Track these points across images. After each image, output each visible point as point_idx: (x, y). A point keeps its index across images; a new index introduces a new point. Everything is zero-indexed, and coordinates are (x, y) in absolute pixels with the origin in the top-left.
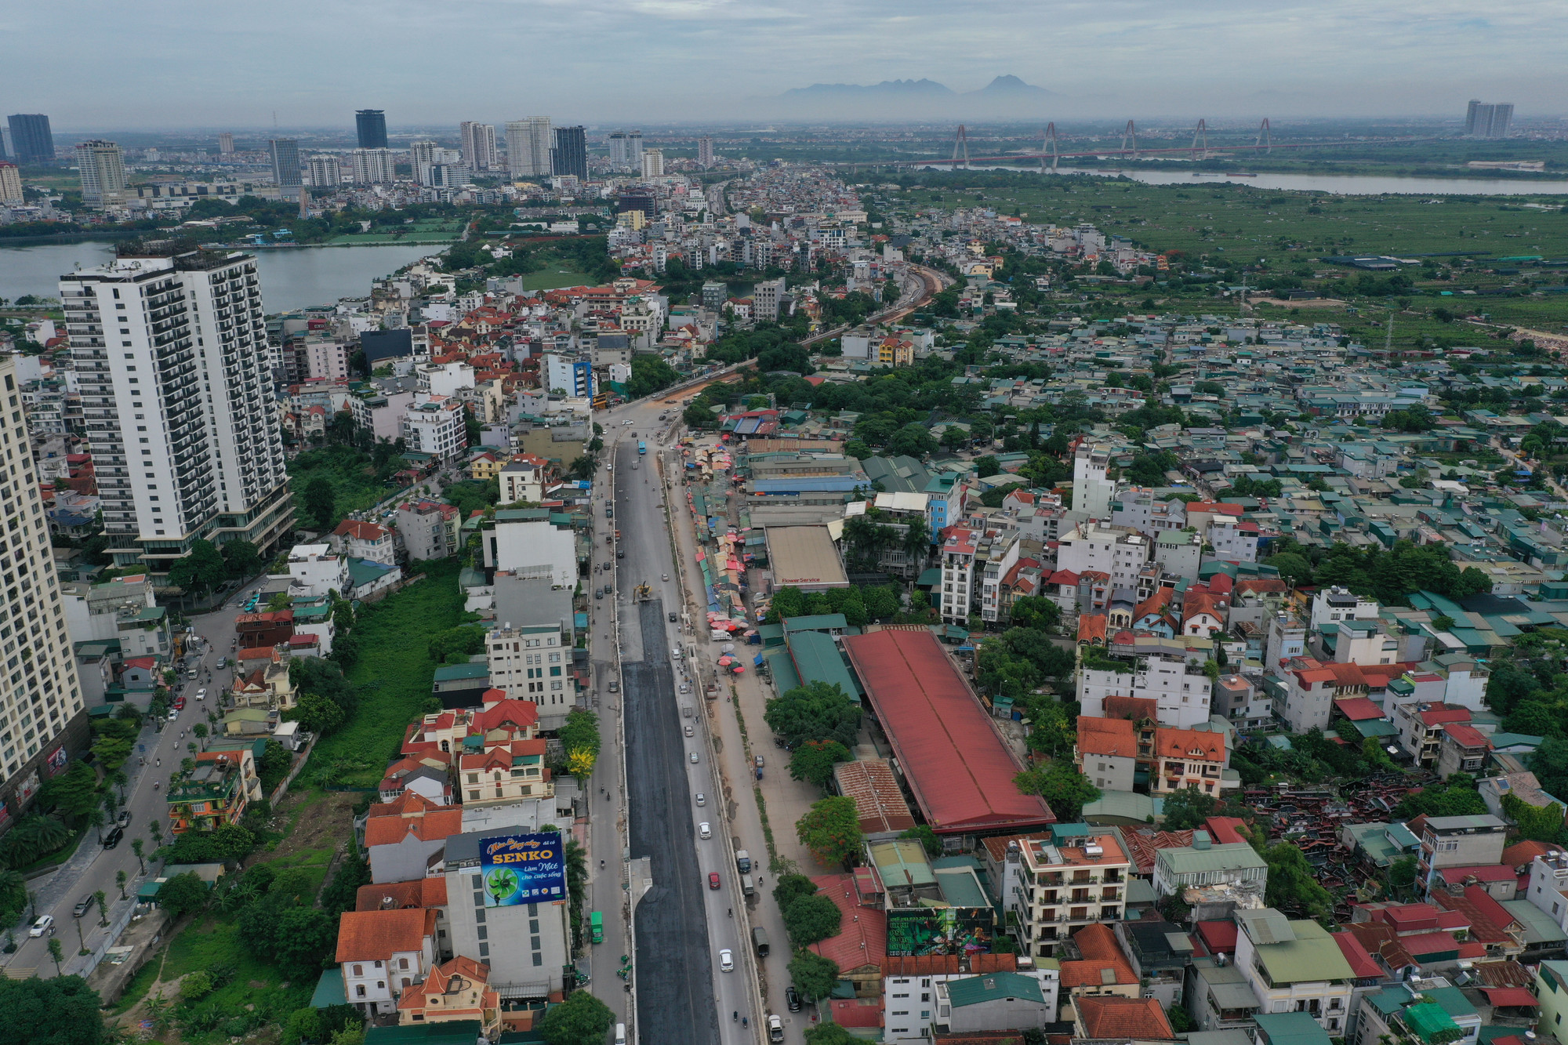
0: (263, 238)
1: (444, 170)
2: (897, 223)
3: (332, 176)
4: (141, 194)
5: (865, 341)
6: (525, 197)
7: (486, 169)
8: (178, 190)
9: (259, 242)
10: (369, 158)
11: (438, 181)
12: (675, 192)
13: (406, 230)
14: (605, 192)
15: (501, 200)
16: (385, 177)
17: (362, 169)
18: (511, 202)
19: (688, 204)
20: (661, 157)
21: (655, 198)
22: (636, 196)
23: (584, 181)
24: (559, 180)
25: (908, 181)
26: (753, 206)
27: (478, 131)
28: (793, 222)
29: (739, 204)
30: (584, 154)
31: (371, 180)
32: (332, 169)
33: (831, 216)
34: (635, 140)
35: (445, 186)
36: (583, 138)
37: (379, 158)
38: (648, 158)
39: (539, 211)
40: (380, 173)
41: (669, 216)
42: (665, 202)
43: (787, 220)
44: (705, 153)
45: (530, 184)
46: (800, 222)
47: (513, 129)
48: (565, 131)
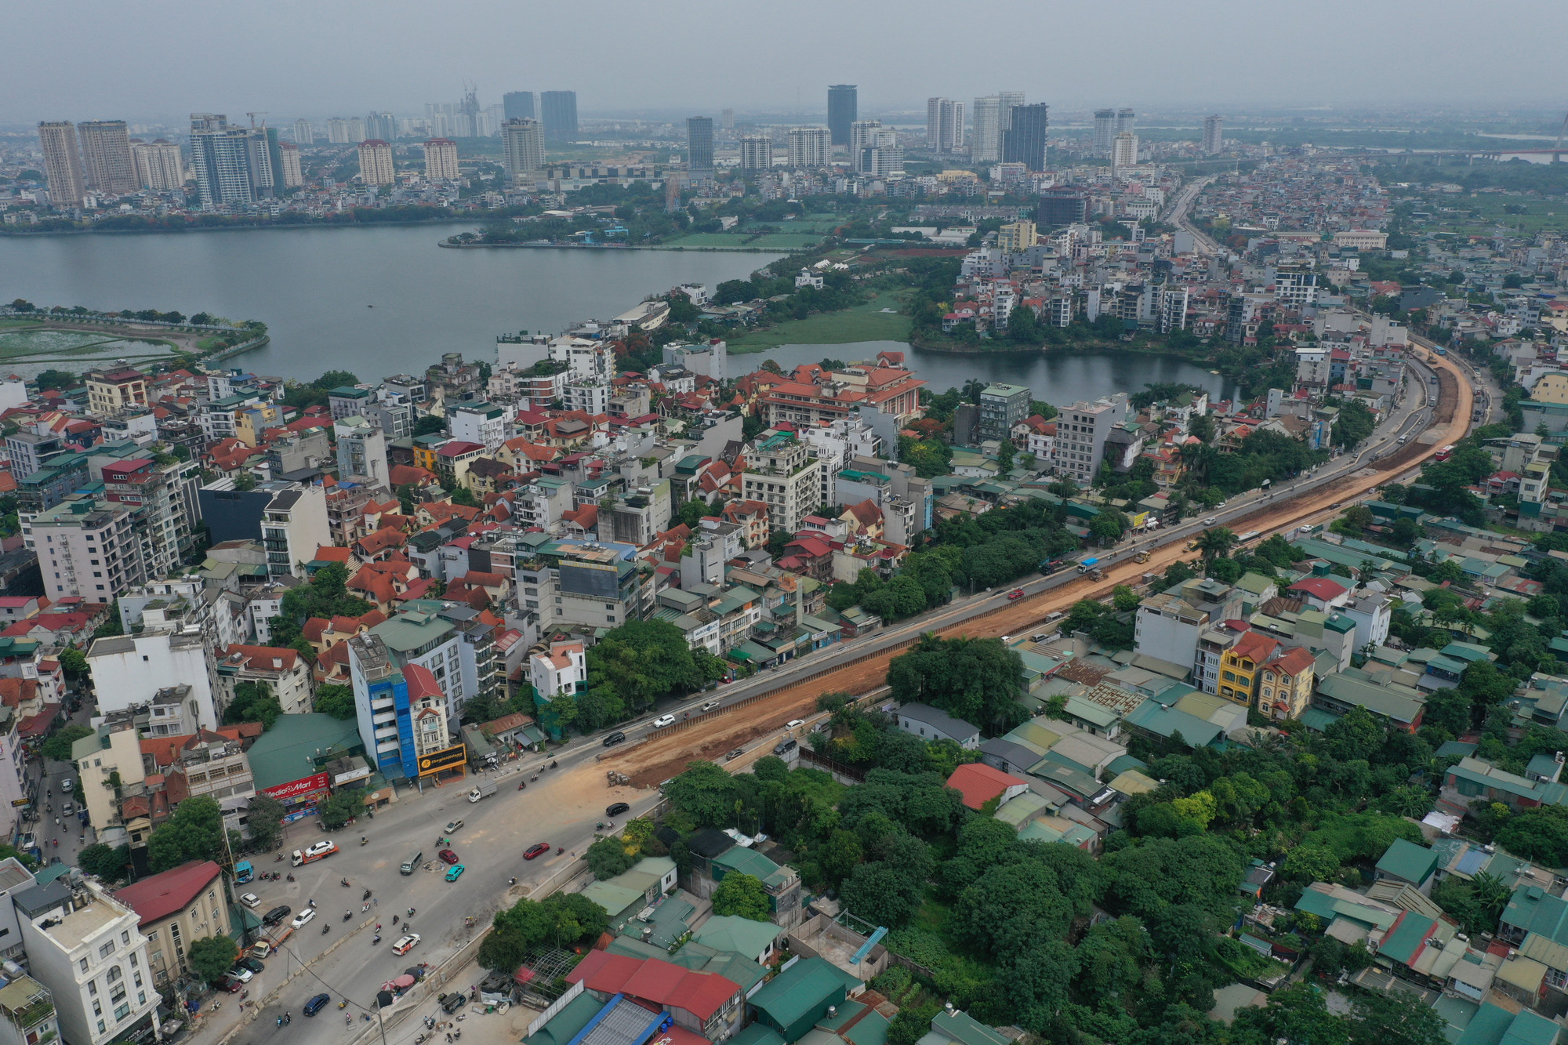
0: (593, 237)
1: (874, 154)
2: (1434, 251)
3: (762, 158)
4: (551, 175)
5: (1191, 634)
6: (945, 190)
7: (949, 150)
8: (588, 172)
9: (588, 240)
10: (805, 138)
11: (867, 166)
12: (1127, 191)
13: (770, 231)
14: (1046, 185)
15: (913, 193)
16: (821, 159)
17: (796, 149)
18: (921, 196)
19: (1128, 209)
20: (1135, 142)
21: (1088, 199)
22: (1061, 196)
23: (1034, 170)
24: (999, 168)
25: (1477, 180)
26: (1221, 216)
27: (946, 108)
28: (1261, 246)
29: (1205, 211)
30: (1044, 136)
31: (806, 162)
32: (763, 150)
33: (1327, 238)
34: (1126, 120)
35: (874, 172)
36: (1044, 118)
37: (816, 139)
38: (1119, 142)
39: (943, 211)
40: (816, 155)
41: (1075, 231)
42: (1105, 205)
43: (1253, 243)
44: (1212, 136)
45: (967, 173)
46: (1272, 248)
47: (979, 106)
48: (1022, 109)
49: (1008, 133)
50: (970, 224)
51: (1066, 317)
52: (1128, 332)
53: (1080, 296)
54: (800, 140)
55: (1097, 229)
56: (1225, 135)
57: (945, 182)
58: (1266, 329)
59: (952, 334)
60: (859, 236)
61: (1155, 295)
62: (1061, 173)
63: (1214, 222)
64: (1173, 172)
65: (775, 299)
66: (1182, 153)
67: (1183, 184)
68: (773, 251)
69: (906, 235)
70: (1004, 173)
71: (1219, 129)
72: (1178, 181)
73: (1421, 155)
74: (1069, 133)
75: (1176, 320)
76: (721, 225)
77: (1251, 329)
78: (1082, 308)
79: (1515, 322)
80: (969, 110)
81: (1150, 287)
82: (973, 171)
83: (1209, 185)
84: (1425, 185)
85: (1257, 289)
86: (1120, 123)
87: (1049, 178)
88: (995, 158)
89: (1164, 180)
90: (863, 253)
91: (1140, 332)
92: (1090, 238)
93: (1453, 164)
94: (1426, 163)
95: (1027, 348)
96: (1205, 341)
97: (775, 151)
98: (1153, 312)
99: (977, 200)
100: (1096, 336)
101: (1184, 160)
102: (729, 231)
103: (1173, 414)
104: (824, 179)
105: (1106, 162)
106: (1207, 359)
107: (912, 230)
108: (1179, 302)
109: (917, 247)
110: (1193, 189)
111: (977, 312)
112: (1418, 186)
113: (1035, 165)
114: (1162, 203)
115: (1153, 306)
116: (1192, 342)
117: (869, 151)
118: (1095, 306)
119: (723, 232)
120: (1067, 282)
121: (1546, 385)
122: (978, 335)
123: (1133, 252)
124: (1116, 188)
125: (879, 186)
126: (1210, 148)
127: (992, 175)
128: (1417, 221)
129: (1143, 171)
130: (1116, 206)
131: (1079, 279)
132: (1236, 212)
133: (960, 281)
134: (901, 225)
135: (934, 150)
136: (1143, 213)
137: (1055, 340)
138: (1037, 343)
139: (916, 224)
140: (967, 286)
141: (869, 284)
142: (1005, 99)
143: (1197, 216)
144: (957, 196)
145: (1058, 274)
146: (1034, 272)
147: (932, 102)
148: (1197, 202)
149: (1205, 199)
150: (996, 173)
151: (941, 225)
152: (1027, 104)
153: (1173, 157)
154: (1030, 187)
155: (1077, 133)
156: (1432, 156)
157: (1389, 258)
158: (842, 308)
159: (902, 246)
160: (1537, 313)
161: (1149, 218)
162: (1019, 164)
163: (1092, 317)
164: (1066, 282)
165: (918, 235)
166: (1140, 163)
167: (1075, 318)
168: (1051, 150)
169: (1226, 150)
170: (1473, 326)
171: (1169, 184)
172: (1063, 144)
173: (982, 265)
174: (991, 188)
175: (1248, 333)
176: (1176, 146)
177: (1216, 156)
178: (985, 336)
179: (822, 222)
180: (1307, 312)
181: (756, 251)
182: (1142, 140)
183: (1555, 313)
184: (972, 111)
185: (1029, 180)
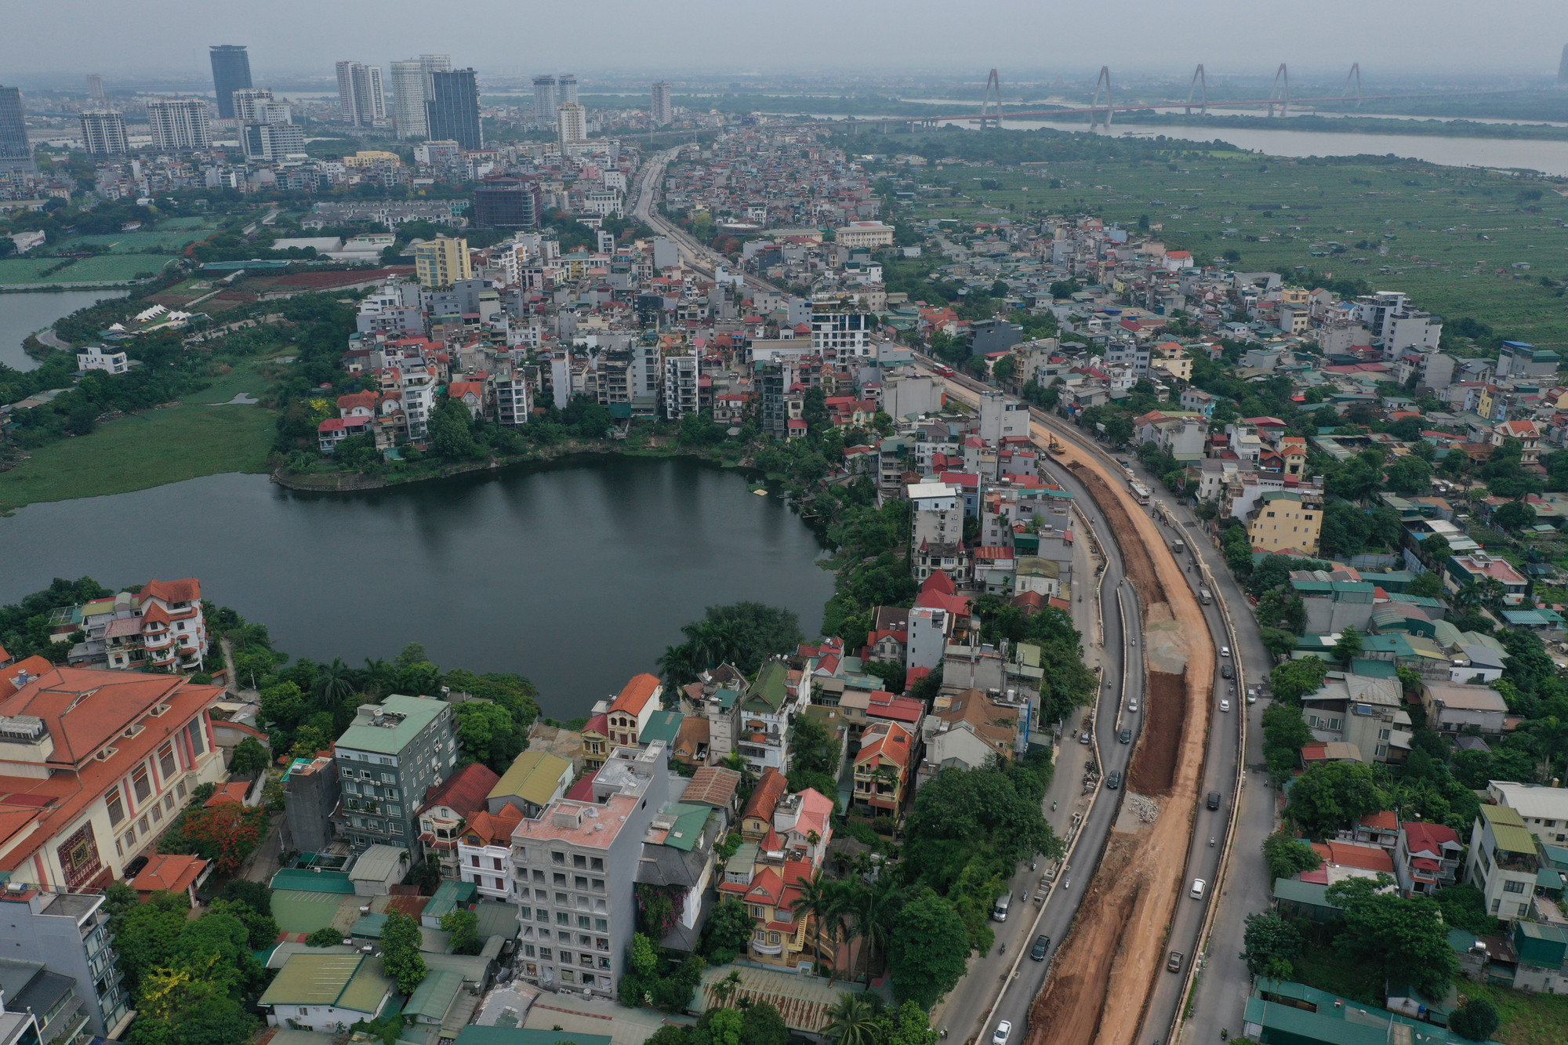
1: (264, 133)
2: (949, 248)
3: (113, 138)
6: (356, 179)
7: (370, 124)
10: (171, 112)
11: (257, 148)
12: (582, 176)
13: (93, 251)
14: (484, 170)
15: (315, 185)
16: (198, 139)
17: (160, 127)
18: (326, 190)
19: (588, 204)
20: (583, 114)
21: (536, 190)
22: (500, 188)
23: (469, 148)
24: (425, 149)
25: (932, 150)
26: (699, 207)
27: (359, 74)
28: (761, 253)
29: (677, 201)
30: (476, 108)
31: (177, 143)
32: (112, 128)
33: (829, 238)
34: (569, 87)
35: (267, 155)
36: (473, 85)
37: (187, 115)
38: (564, 114)
39: (350, 211)
40: (191, 133)
41: (522, 245)
42: (556, 196)
43: (750, 249)
44: (661, 106)
45: (386, 155)
46: (773, 256)
47: (397, 72)
48: (446, 75)
49: (432, 104)
50: (386, 231)
51: (522, 408)
52: (618, 422)
53: (537, 364)
54: (165, 116)
55: (552, 238)
56: (675, 102)
57: (361, 169)
58: (815, 404)
59: (336, 457)
60: (223, 258)
61: (649, 361)
62: (503, 151)
63: (691, 215)
64: (631, 149)
65: (29, 403)
66: (633, 123)
67: (642, 161)
68: (86, 289)
69: (293, 253)
70: (432, 154)
71: (668, 95)
72: (636, 159)
73: (867, 123)
74: (510, 101)
75: (686, 400)
76: (14, 246)
77: (795, 406)
78: (545, 381)
79: (1129, 372)
80: (386, 76)
81: (641, 351)
82: (396, 152)
83: (671, 164)
84: (890, 157)
85: (783, 333)
86: (563, 92)
87: (487, 159)
88: (423, 133)
89: (621, 160)
90: (225, 285)
91: (635, 422)
92: (544, 251)
93: (897, 132)
94: (873, 131)
95: (466, 467)
96: (734, 431)
97: (130, 129)
98: (650, 386)
99: (399, 193)
100: (573, 435)
101: (636, 131)
102: (27, 255)
103: (757, 726)
104: (195, 165)
105: (551, 136)
106: (742, 463)
107: (301, 243)
108: (687, 374)
109: (309, 269)
110: (655, 166)
111: (379, 411)
112: (884, 157)
113: (470, 143)
114: (624, 189)
115: (650, 377)
116: (716, 436)
117: (256, 127)
118: (564, 380)
119: (20, 256)
120: (518, 341)
121: (1271, 514)
122: (380, 457)
123: (604, 270)
124: (569, 174)
125: (267, 176)
126: (661, 117)
127: (418, 156)
128: (904, 202)
129: (597, 148)
130: (571, 197)
131: (534, 333)
132: (715, 202)
133: (355, 345)
134: (288, 236)
135: (351, 124)
136: (607, 207)
137: (508, 450)
138: (481, 459)
139: (310, 233)
140: (365, 353)
141: (217, 347)
142: (426, 63)
143: (669, 208)
144: (371, 190)
145: (503, 325)
146: (468, 321)
147: (341, 67)
148: (665, 189)
149: (672, 183)
150: (422, 155)
151: (346, 233)
152: (450, 69)
153: (622, 130)
154: (465, 172)
155: (517, 101)
156: (878, 123)
157: (902, 257)
158: (162, 401)
159: (287, 271)
160: (1147, 354)
161: (613, 214)
162: (450, 142)
163: (560, 401)
164: (515, 339)
165: (310, 252)
166: (592, 135)
167: (536, 403)
168: (489, 122)
169: (677, 119)
170: (1084, 385)
171: (627, 164)
172: (502, 114)
173: (388, 316)
174: (416, 174)
175: (791, 412)
176: (624, 115)
177: (667, 127)
178: (393, 456)
179: (179, 233)
180: (865, 374)
181: (57, 290)
182: (589, 110)
183: (1167, 353)
184: (389, 77)
185: (462, 164)
